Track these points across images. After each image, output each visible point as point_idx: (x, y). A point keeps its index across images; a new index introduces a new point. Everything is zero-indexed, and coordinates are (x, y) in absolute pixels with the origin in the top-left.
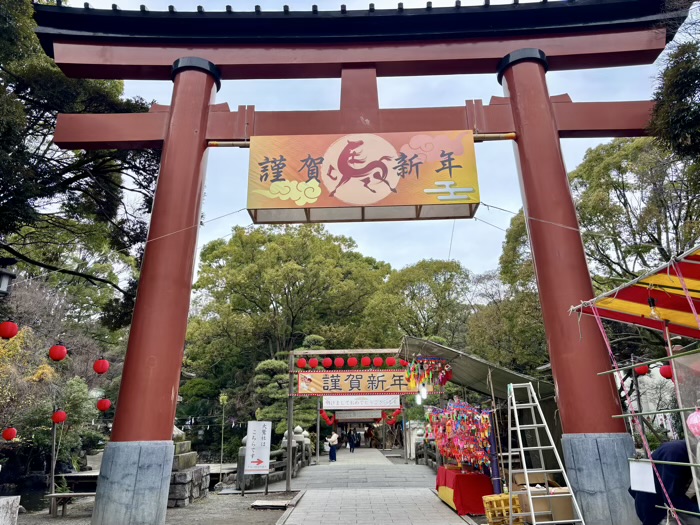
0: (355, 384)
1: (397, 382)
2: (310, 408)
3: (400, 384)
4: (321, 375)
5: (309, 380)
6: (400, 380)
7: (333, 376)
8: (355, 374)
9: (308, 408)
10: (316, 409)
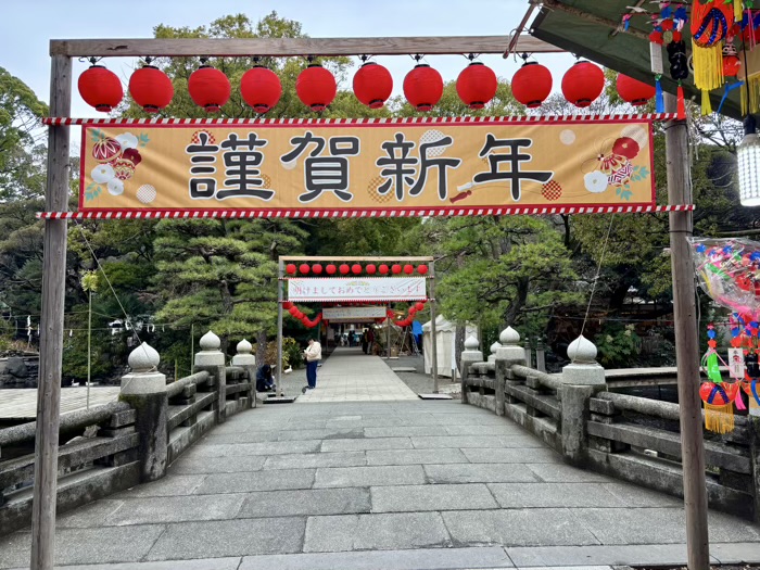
0: (327, 173)
1: (505, 167)
2: (264, 299)
3: (515, 175)
4: (183, 137)
5: (132, 155)
6: (515, 158)
7: (233, 142)
8: (326, 134)
9: (259, 300)
10: (276, 300)
